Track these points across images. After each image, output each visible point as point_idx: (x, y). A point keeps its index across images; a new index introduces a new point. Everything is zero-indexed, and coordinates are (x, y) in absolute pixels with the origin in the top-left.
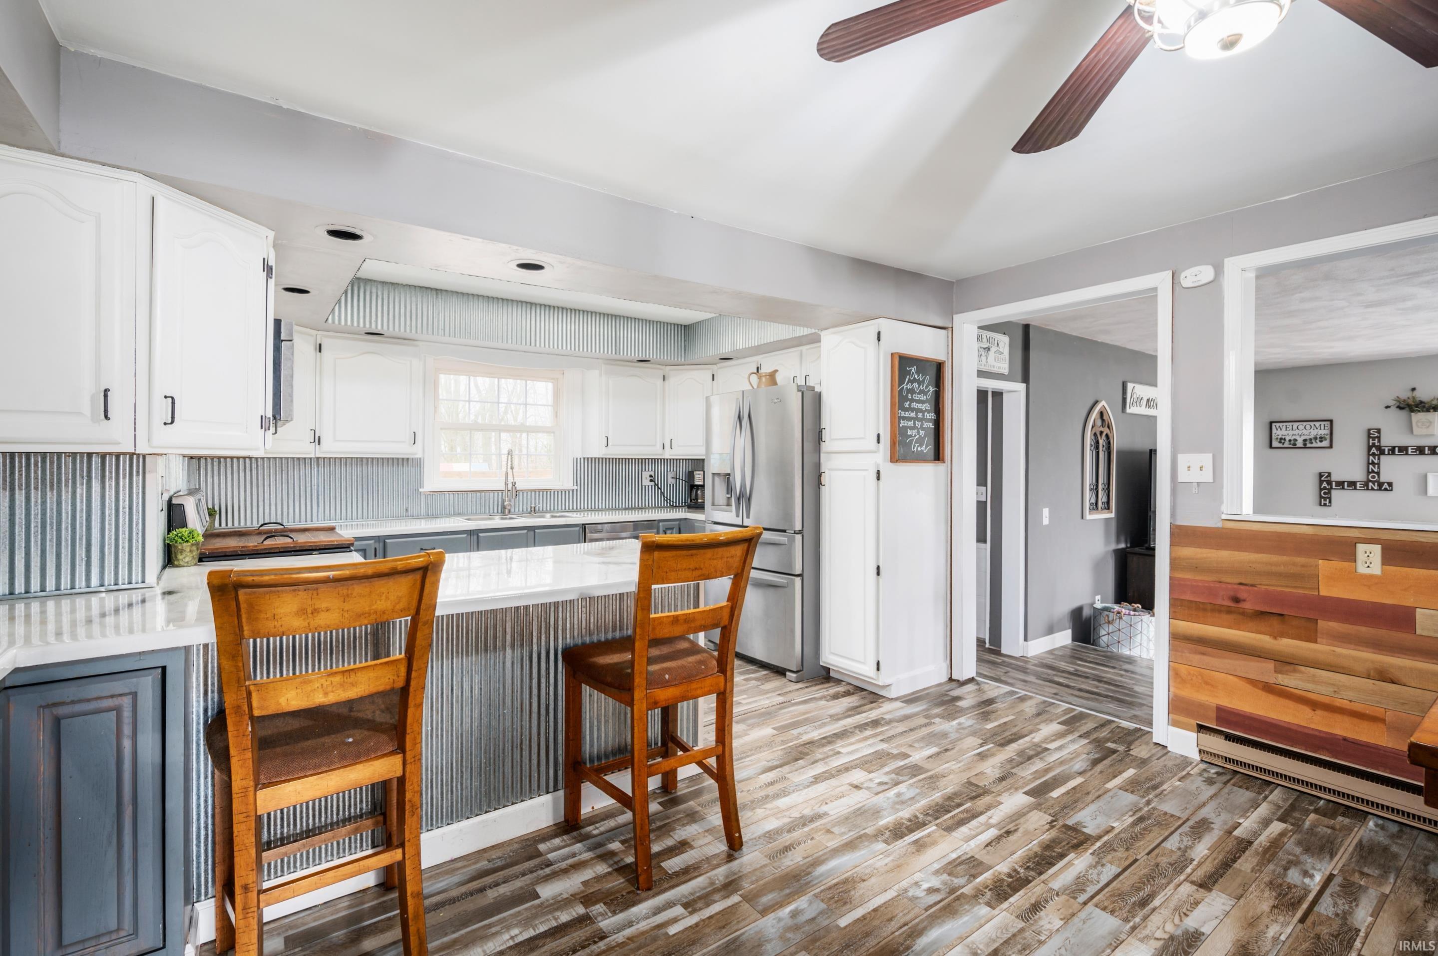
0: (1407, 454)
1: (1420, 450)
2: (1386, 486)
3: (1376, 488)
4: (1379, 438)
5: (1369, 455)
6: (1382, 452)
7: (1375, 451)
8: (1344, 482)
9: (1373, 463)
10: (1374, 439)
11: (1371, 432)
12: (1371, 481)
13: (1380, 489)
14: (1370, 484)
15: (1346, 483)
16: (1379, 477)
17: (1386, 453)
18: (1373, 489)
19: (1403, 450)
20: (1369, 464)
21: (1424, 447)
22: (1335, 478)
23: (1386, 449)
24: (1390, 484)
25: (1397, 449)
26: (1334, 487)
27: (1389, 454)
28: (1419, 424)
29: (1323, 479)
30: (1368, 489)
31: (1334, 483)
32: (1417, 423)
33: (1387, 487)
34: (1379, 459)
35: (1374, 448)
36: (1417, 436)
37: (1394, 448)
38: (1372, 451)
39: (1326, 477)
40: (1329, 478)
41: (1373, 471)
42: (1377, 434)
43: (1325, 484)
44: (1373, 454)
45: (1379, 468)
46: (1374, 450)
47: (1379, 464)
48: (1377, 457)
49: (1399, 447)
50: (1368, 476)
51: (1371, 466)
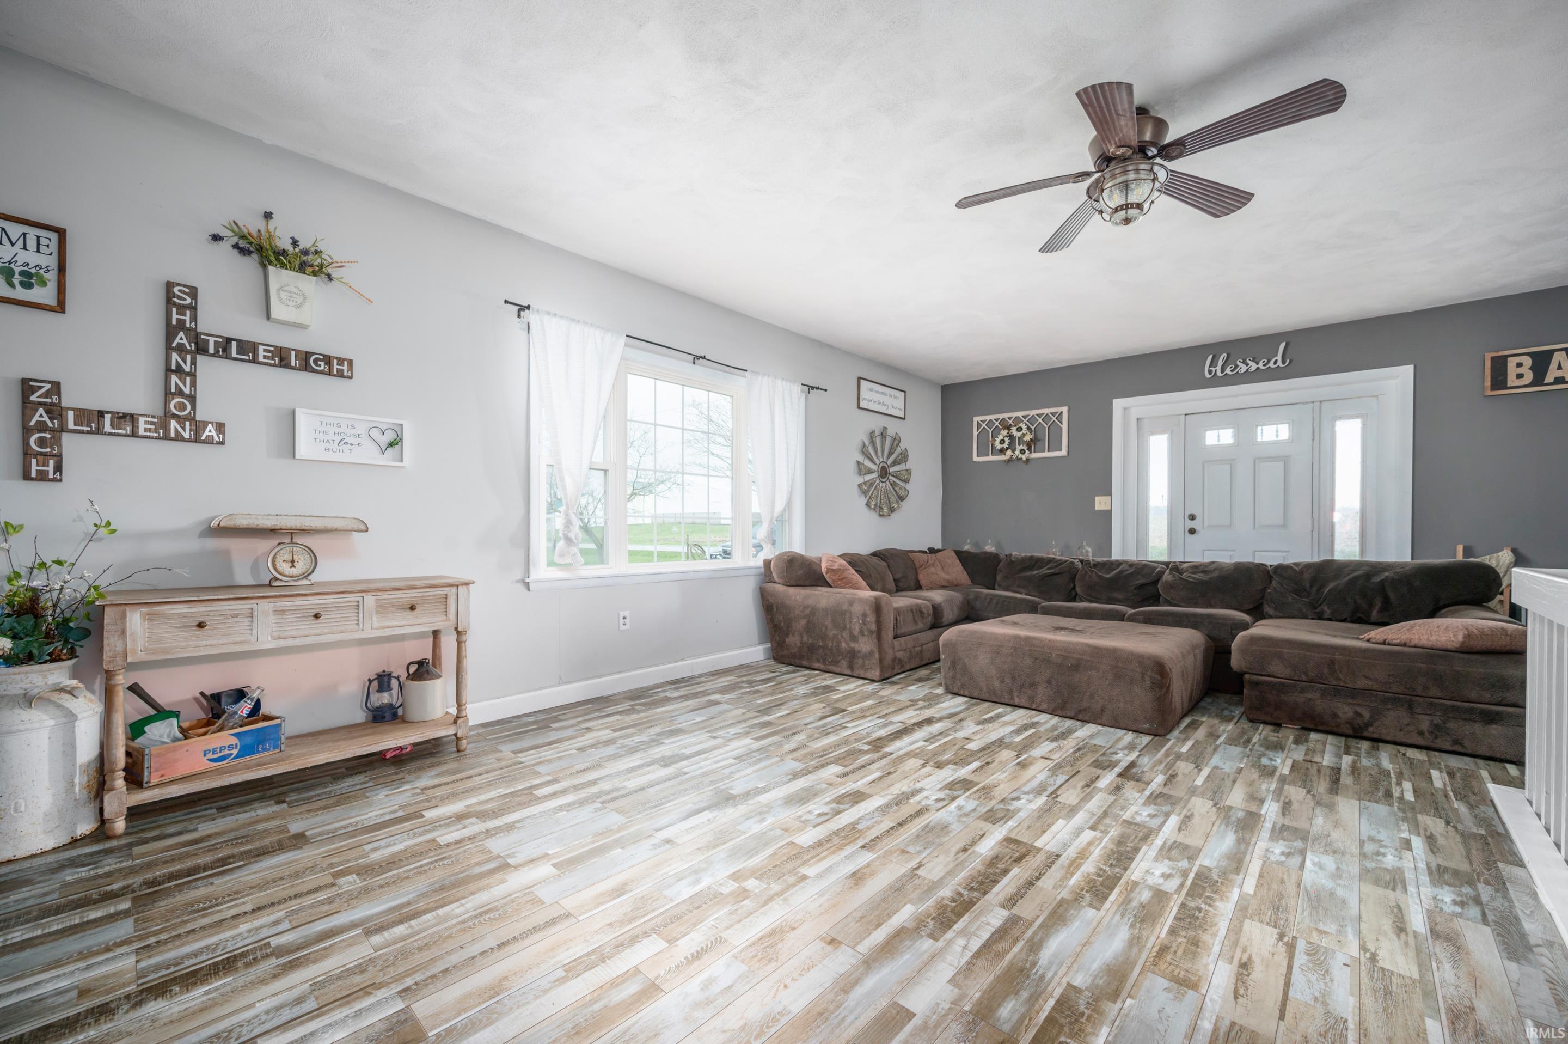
0: (254, 361)
1: (281, 358)
2: (210, 431)
3: (186, 435)
4: (194, 309)
5: (169, 348)
6: (202, 349)
7: (185, 341)
8: (101, 414)
9: (179, 371)
10: (181, 309)
11: (176, 290)
12: (174, 416)
13: (197, 440)
14: (173, 424)
15: (108, 417)
16: (194, 407)
17: (212, 350)
18: (179, 438)
19: (248, 350)
20: (168, 370)
21: (290, 350)
22: (70, 398)
23: (212, 340)
24: (220, 427)
25: (234, 344)
26: (71, 425)
27: (216, 355)
28: (284, 295)
29: (33, 398)
30: (166, 437)
31: (71, 414)
32: (279, 290)
33: (214, 433)
34: (194, 363)
35: (181, 334)
36: (278, 322)
37: (229, 340)
38: (177, 340)
39: (47, 394)
40: (55, 399)
41: (180, 393)
42: (188, 301)
43: (41, 415)
44: (181, 349)
45: (193, 384)
46: (181, 338)
47: (193, 375)
48: (189, 357)
49: (239, 341)
50: (166, 403)
51: (174, 378)
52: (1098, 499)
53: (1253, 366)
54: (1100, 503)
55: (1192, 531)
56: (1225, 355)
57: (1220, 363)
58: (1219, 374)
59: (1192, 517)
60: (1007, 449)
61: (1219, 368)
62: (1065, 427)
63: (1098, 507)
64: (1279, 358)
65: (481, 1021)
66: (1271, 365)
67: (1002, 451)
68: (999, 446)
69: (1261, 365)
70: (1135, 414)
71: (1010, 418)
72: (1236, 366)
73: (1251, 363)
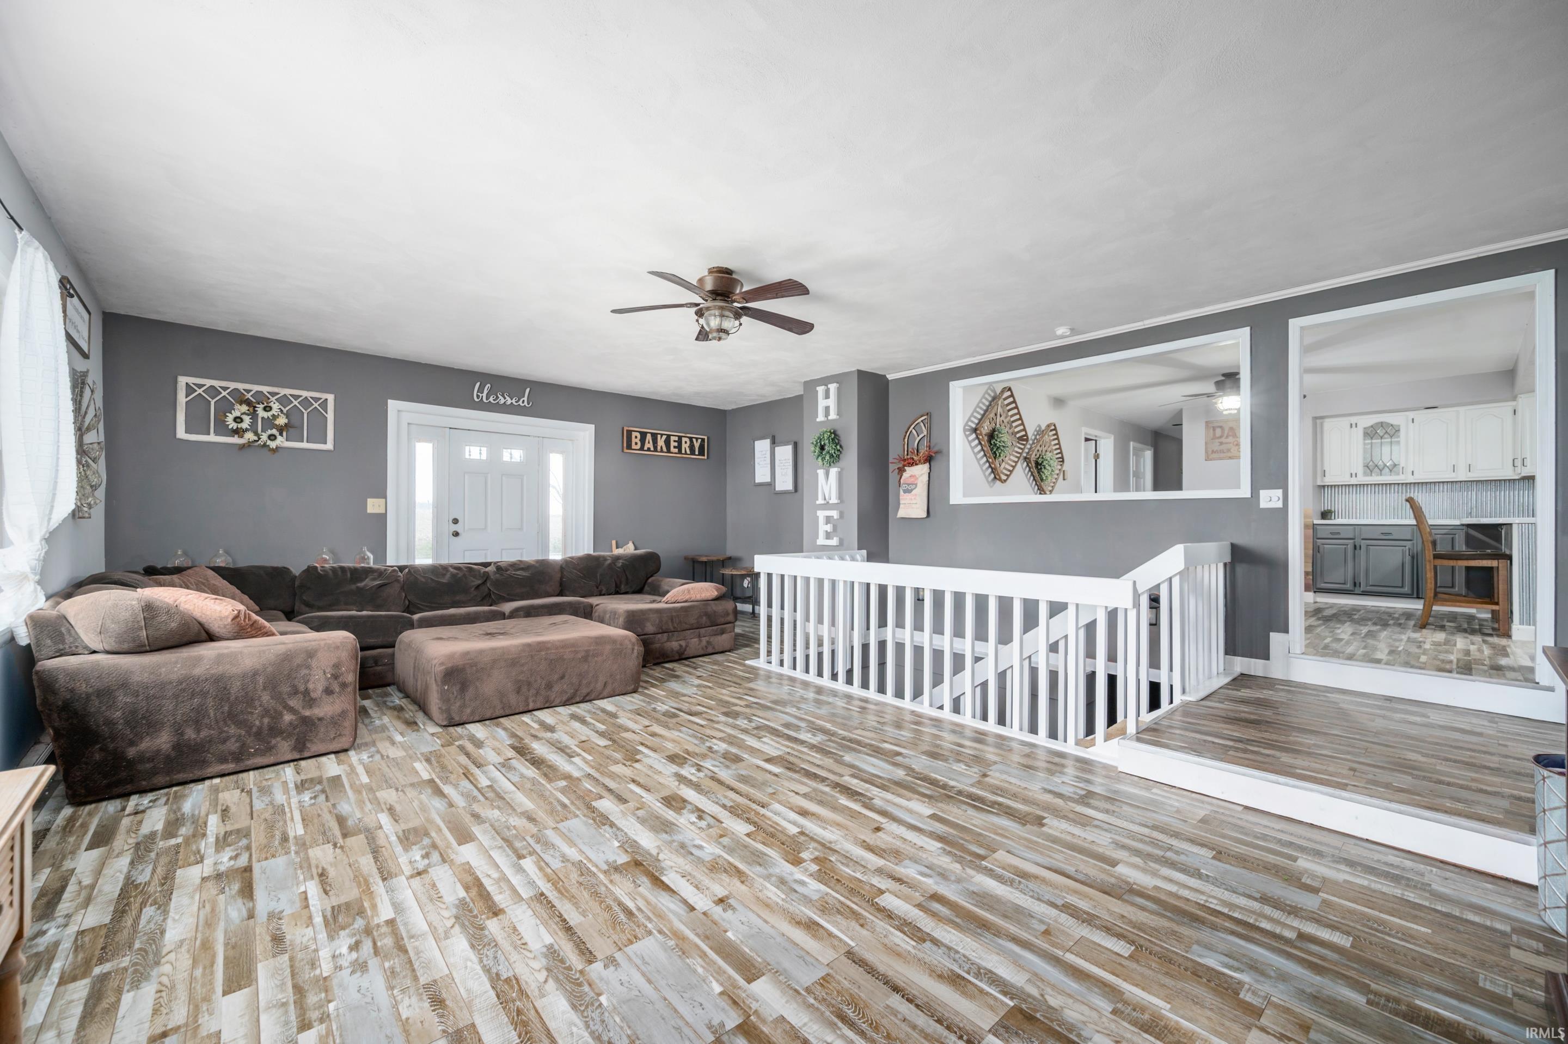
52: (370, 502)
53: (509, 402)
54: (374, 506)
55: (456, 534)
56: (489, 385)
57: (486, 392)
58: (484, 399)
59: (456, 521)
60: (247, 430)
61: (484, 395)
62: (330, 416)
63: (370, 510)
64: (525, 399)
65: (989, 978)
66: (520, 403)
67: (238, 432)
68: (233, 425)
69: (514, 401)
70: (406, 418)
71: (248, 391)
72: (497, 397)
73: (508, 398)
